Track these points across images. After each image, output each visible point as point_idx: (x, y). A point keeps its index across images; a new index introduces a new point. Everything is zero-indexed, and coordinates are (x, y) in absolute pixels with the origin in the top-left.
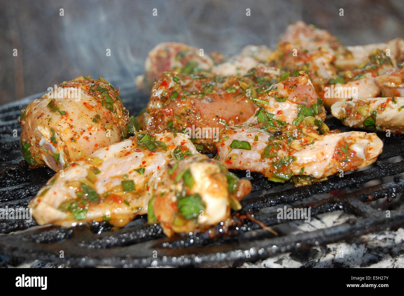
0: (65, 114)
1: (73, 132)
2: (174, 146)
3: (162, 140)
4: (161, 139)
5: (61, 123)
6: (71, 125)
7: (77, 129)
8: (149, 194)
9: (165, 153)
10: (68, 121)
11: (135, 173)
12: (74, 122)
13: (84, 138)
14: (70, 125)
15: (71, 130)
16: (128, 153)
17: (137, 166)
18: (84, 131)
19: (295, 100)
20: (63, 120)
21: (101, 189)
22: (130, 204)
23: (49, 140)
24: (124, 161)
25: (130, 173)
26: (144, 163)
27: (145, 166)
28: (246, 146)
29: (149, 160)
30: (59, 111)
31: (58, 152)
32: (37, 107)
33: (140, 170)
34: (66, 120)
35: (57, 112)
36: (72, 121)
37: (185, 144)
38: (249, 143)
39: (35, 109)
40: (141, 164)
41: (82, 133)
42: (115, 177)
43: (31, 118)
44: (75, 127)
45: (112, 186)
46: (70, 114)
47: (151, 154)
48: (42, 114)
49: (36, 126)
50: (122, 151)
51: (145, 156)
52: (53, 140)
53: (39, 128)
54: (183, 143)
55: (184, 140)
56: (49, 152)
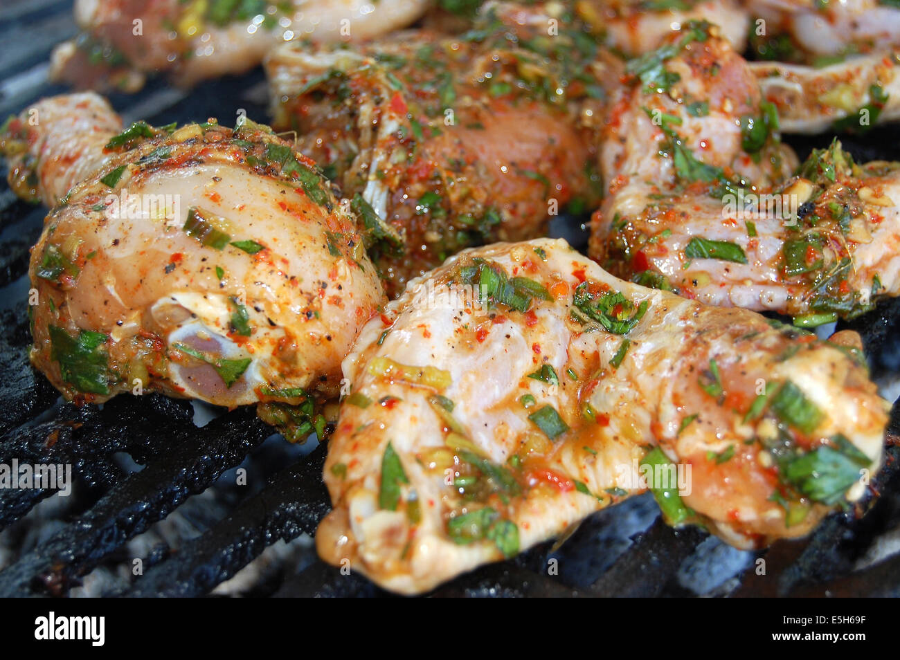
0: (255, 250)
1: (301, 292)
2: (563, 286)
3: (518, 272)
4: (515, 271)
5: (259, 274)
6: (289, 276)
7: (308, 285)
9: (554, 308)
10: (279, 266)
11: (537, 386)
12: (293, 265)
13: (329, 302)
14: (286, 277)
15: (297, 290)
16: (482, 334)
17: (525, 363)
18: (324, 285)
20: (262, 266)
21: (493, 450)
23: (223, 329)
25: (525, 385)
26: (536, 348)
27: (546, 358)
29: (540, 339)
30: (233, 244)
31: (247, 356)
32: (119, 236)
33: (543, 373)
34: (271, 263)
35: (228, 248)
36: (285, 261)
37: (588, 274)
38: (738, 247)
39: (116, 242)
40: (530, 354)
41: (322, 293)
42: (496, 408)
43: (116, 273)
44: (301, 280)
45: (512, 434)
46: (270, 245)
47: (531, 318)
48: (177, 257)
49: (164, 294)
50: (458, 331)
51: (524, 331)
52: (239, 329)
53: (186, 300)
54: (580, 275)
55: (575, 264)
56: (209, 357)
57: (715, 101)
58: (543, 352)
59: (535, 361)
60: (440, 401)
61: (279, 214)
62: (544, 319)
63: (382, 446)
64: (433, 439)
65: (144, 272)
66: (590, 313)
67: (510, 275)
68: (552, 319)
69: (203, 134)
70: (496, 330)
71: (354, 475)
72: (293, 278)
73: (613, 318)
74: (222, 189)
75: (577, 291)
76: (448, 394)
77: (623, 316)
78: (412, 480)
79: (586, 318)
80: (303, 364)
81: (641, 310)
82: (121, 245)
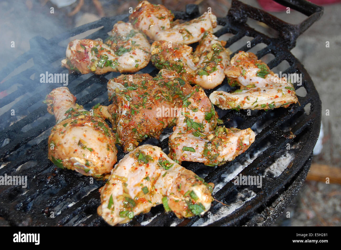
0: (92, 150)
2: (157, 157)
3: (148, 154)
5: (92, 156)
7: (102, 159)
8: (158, 193)
9: (154, 163)
10: (96, 155)
11: (145, 181)
12: (99, 154)
13: (107, 162)
15: (100, 160)
16: (136, 169)
17: (144, 176)
18: (106, 158)
19: (203, 110)
20: (93, 154)
21: (132, 195)
22: (152, 201)
23: (84, 164)
24: (136, 174)
25: (142, 181)
26: (147, 173)
27: (148, 175)
28: (192, 150)
29: (148, 170)
30: (87, 148)
31: (89, 169)
32: (66, 142)
33: (147, 178)
34: (95, 154)
35: (86, 149)
36: (97, 153)
37: (163, 156)
38: (193, 148)
39: (65, 143)
40: (145, 174)
41: (105, 160)
42: (136, 186)
43: (65, 149)
44: (101, 158)
45: (137, 192)
46: (95, 149)
47: (148, 166)
48: (76, 150)
49: (73, 157)
50: (132, 167)
51: (145, 168)
52: (87, 165)
53: (77, 159)
54: (161, 155)
55: (161, 153)
56: (82, 168)
57: (200, 108)
58: (148, 174)
59: (146, 176)
60: (125, 184)
61: (97, 141)
62: (151, 165)
63: (110, 195)
64: (121, 193)
65: (70, 151)
66: (161, 164)
67: (146, 154)
68: (152, 165)
69: (85, 117)
70: (140, 168)
71: (105, 199)
72: (99, 157)
73: (166, 166)
74: (87, 134)
75: (160, 159)
76: (127, 183)
77: (168, 166)
78: (114, 204)
79: (160, 166)
80: (100, 172)
81: (172, 165)
82: (66, 144)
